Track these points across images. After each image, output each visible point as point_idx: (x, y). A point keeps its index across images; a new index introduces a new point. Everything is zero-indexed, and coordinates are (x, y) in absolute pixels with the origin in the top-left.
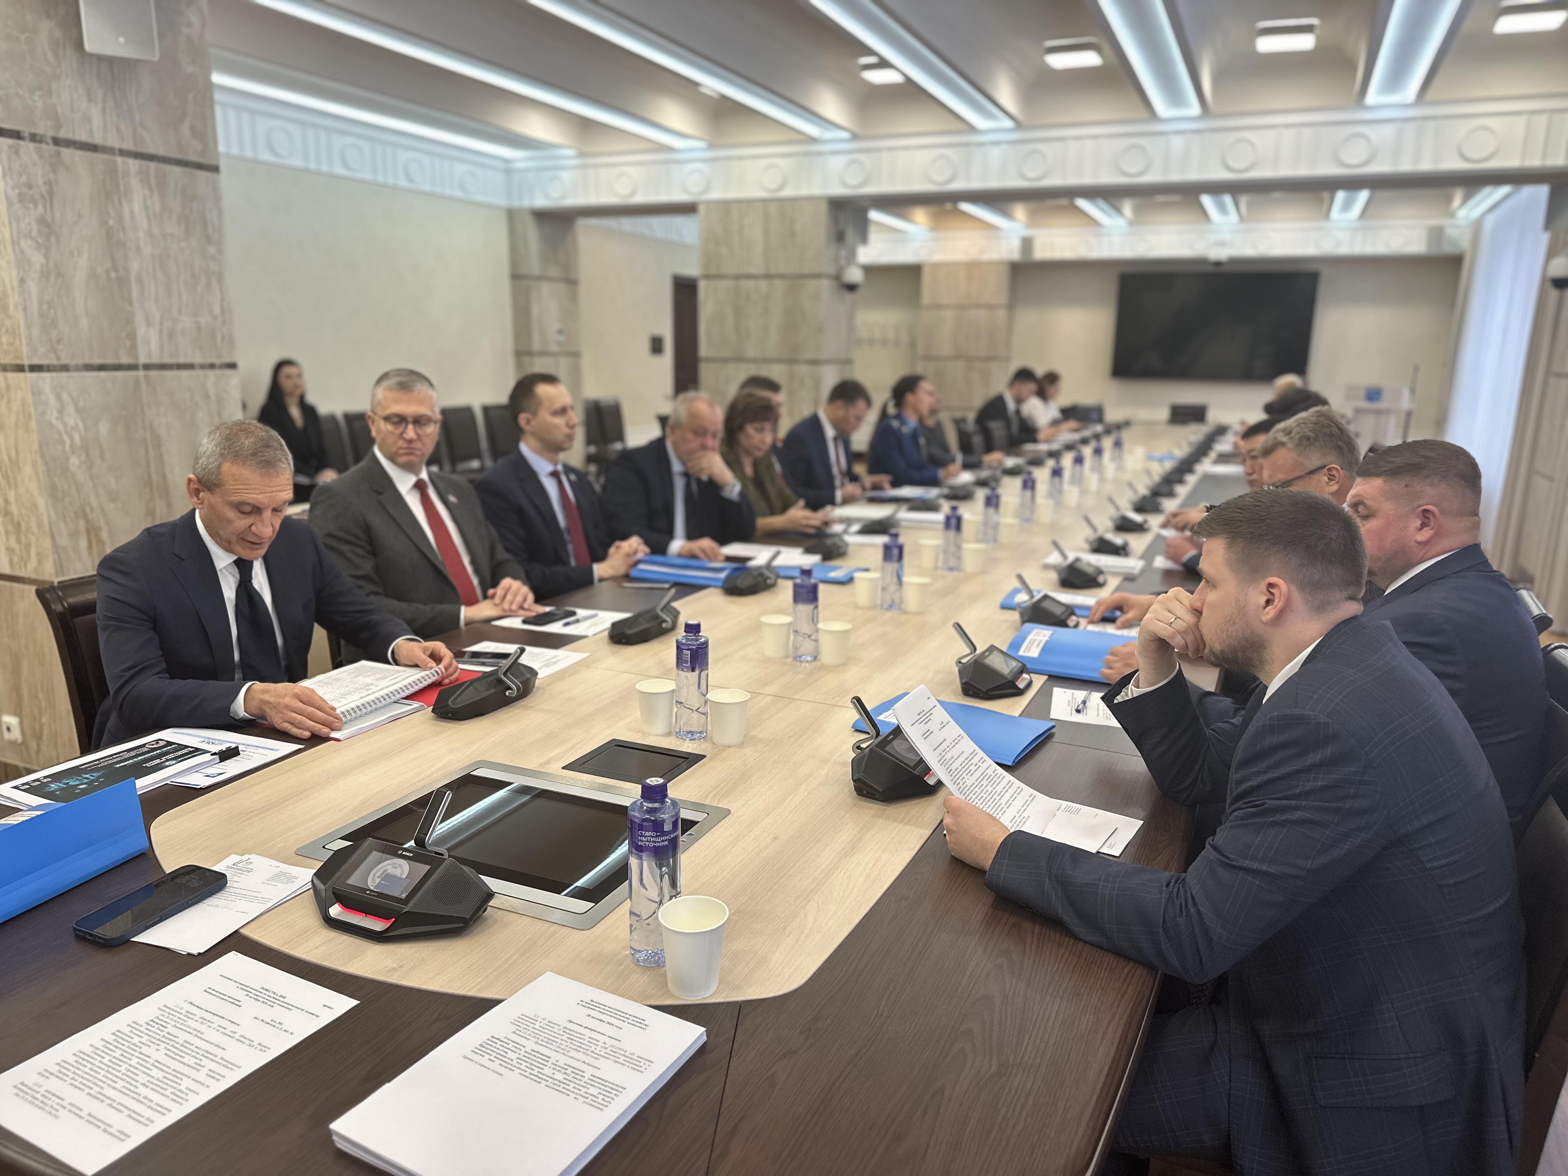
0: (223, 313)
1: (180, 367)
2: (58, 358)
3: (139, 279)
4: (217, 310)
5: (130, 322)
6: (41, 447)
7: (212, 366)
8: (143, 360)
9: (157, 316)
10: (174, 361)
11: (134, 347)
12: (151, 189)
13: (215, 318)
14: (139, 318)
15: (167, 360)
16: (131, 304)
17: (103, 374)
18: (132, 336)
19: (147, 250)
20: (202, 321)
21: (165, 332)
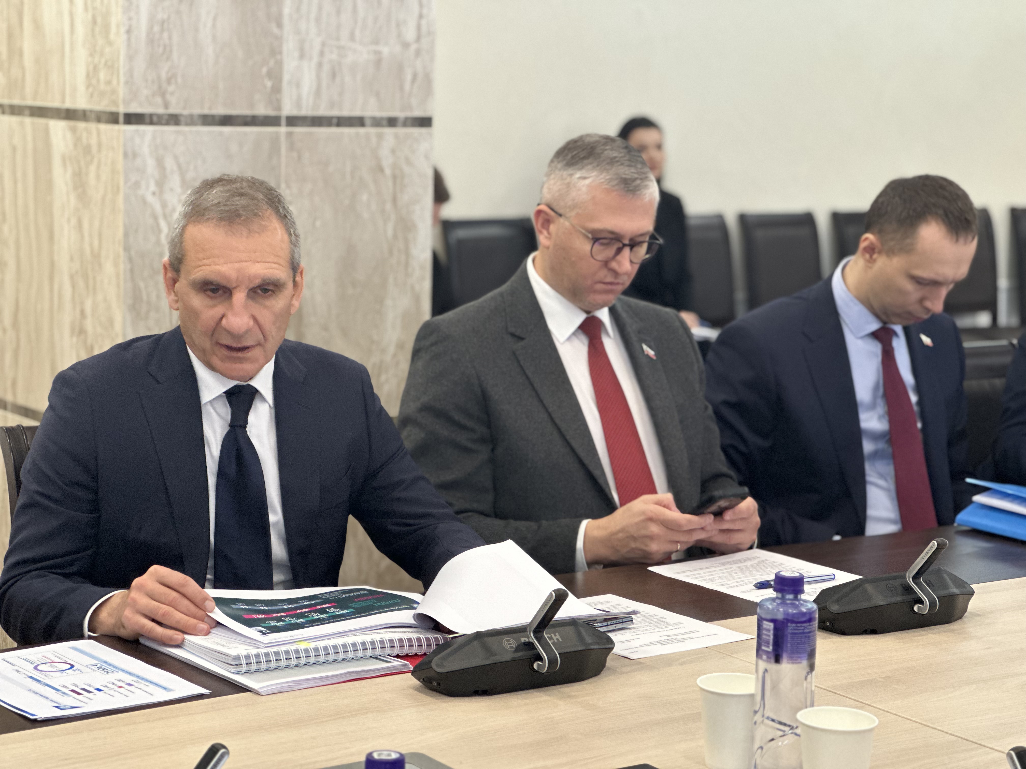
0: (418, 39)
1: (342, 122)
2: (166, 106)
4: (410, 34)
5: (275, 51)
6: (126, 235)
7: (392, 122)
8: (288, 110)
9: (317, 43)
10: (335, 113)
11: (277, 89)
14: (289, 46)
15: (322, 111)
16: (280, 25)
17: (227, 130)
18: (276, 74)
20: (385, 50)
21: (326, 68)
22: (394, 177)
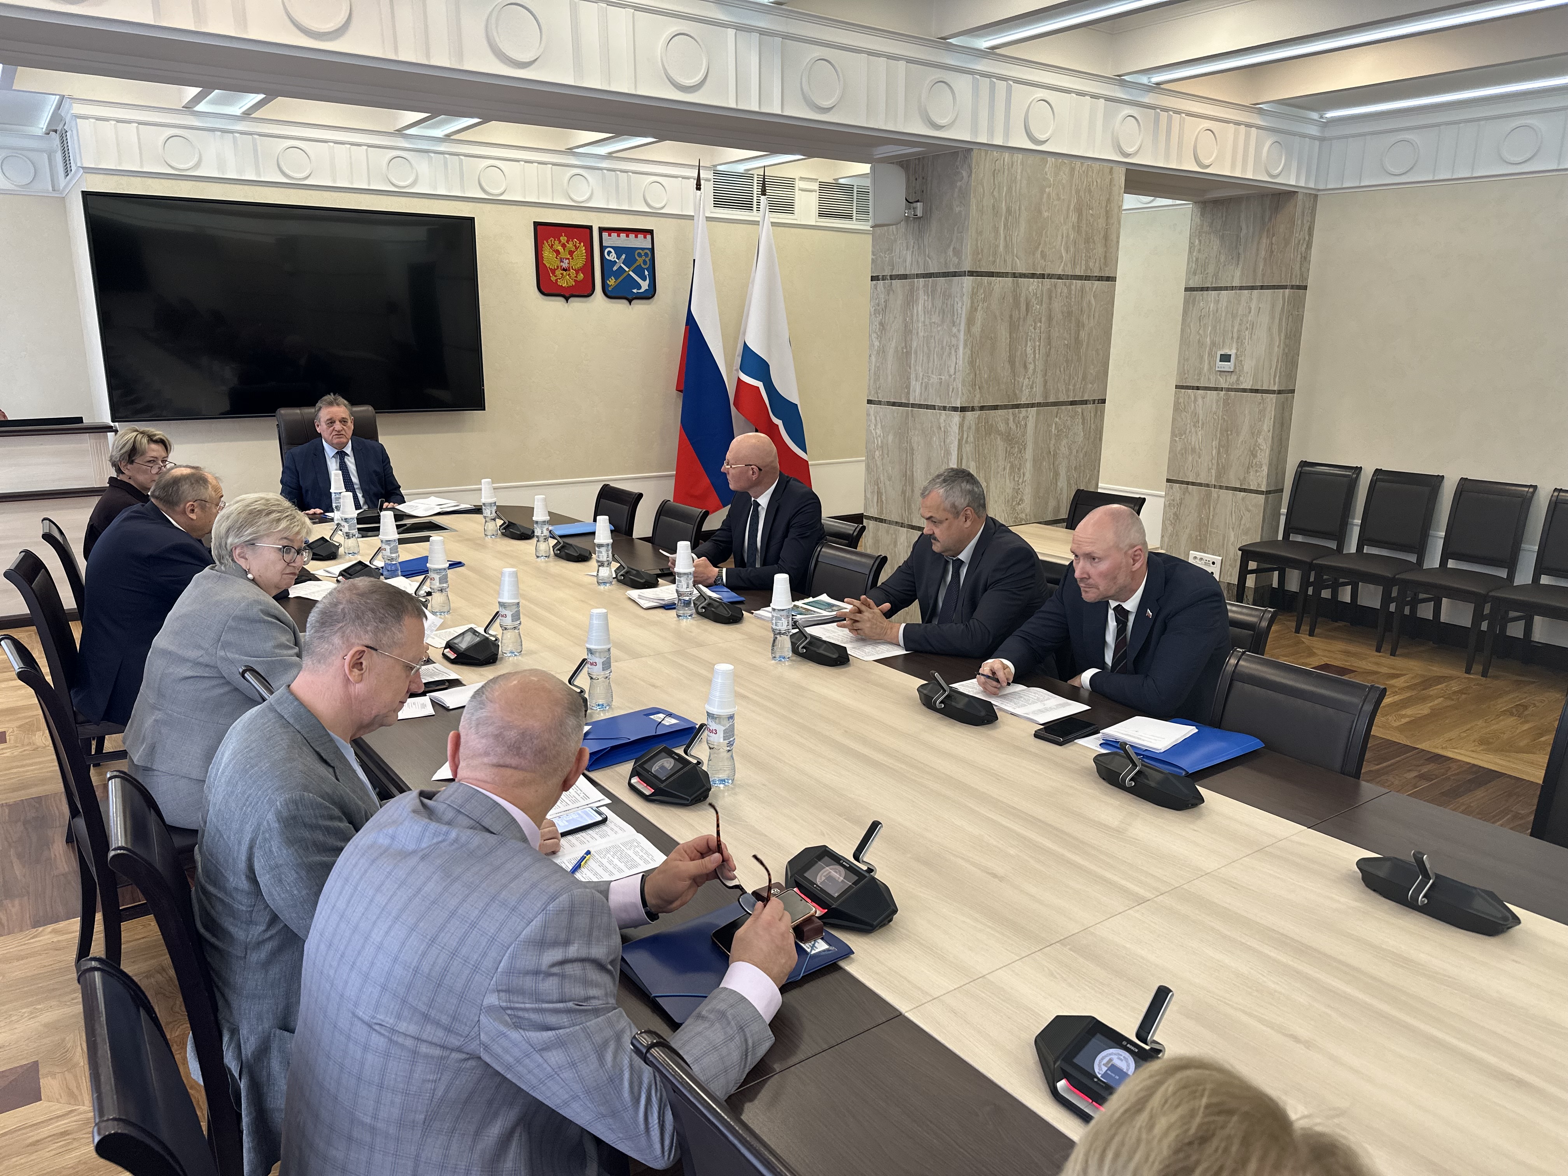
0: (955, 374)
1: (927, 407)
3: (916, 353)
4: (952, 371)
5: (909, 378)
7: (944, 408)
8: (912, 401)
9: (921, 375)
10: (926, 403)
11: (908, 393)
12: (928, 296)
13: (950, 376)
14: (913, 376)
15: (922, 402)
16: (910, 368)
17: (894, 408)
18: (908, 387)
19: (921, 334)
20: (943, 378)
21: (924, 384)
22: (945, 432)
